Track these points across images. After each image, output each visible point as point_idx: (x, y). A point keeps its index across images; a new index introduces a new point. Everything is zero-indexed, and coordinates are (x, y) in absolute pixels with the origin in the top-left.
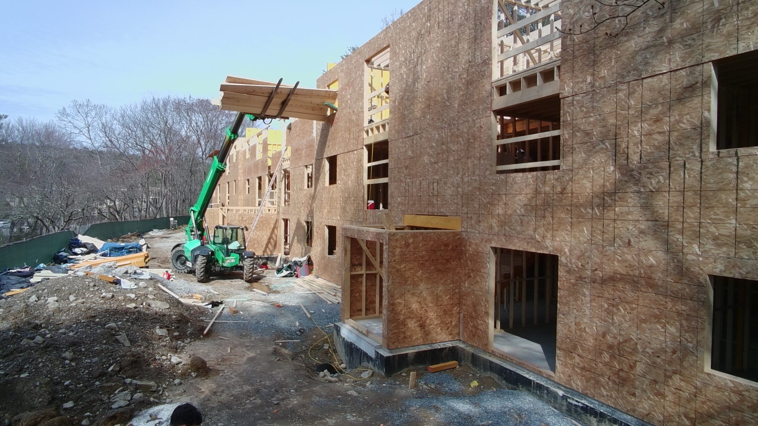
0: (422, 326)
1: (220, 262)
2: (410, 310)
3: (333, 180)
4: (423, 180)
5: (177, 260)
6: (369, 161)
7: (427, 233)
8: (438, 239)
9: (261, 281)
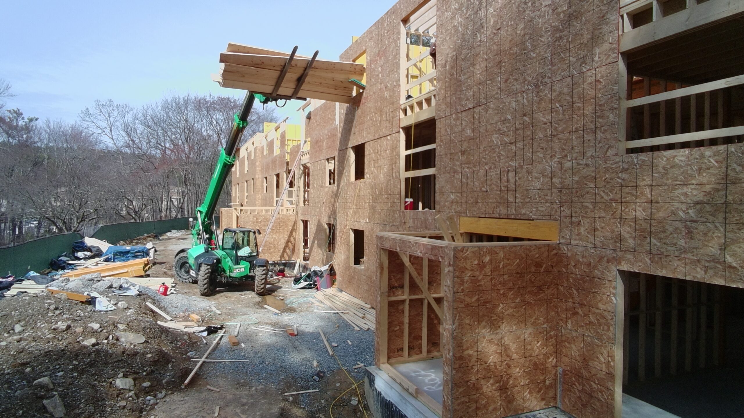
0: (503, 389)
1: (227, 272)
2: (485, 366)
3: (360, 174)
4: (490, 169)
5: (181, 268)
6: (408, 148)
7: (511, 247)
8: (527, 255)
9: (276, 293)
